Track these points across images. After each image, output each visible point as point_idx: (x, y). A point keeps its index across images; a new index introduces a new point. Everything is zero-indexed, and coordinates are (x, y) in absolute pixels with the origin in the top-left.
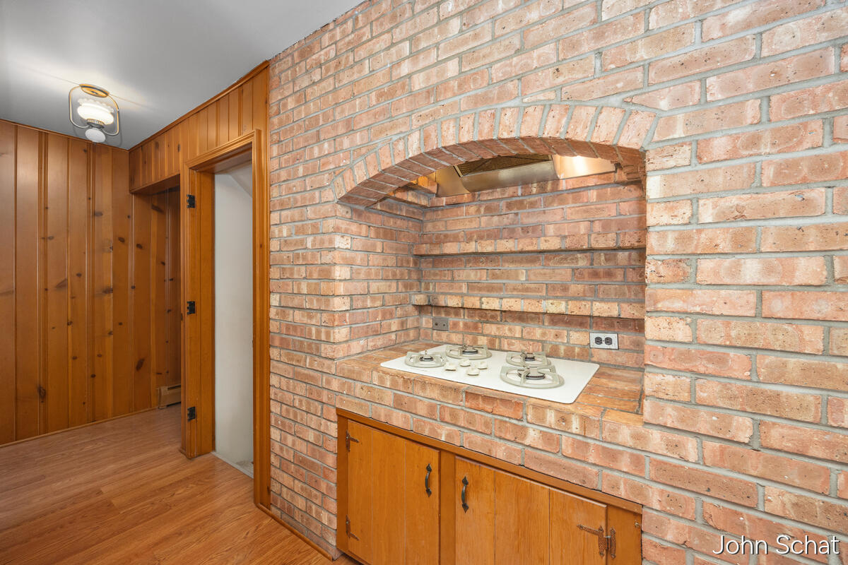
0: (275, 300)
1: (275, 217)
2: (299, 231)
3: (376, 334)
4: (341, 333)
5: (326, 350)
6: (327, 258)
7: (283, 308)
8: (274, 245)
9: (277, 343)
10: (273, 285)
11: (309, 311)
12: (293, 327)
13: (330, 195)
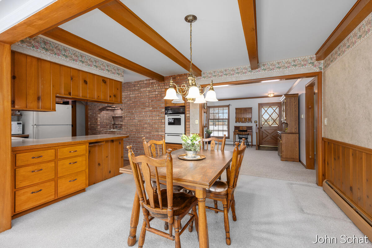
0: (89, 123)
1: (89, 111)
2: (93, 113)
3: (105, 128)
4: (99, 127)
5: (97, 129)
6: (97, 117)
7: (90, 124)
8: (89, 115)
9: (90, 129)
10: (89, 121)
11: (94, 125)
12: (92, 127)
13: (97, 109)
